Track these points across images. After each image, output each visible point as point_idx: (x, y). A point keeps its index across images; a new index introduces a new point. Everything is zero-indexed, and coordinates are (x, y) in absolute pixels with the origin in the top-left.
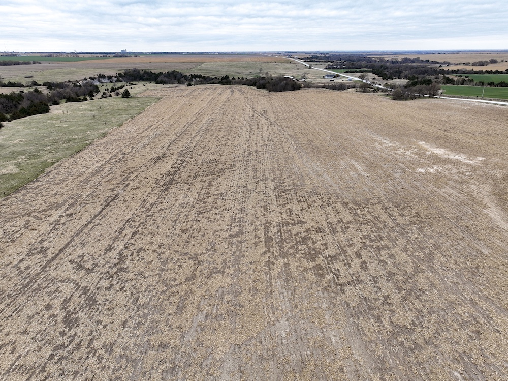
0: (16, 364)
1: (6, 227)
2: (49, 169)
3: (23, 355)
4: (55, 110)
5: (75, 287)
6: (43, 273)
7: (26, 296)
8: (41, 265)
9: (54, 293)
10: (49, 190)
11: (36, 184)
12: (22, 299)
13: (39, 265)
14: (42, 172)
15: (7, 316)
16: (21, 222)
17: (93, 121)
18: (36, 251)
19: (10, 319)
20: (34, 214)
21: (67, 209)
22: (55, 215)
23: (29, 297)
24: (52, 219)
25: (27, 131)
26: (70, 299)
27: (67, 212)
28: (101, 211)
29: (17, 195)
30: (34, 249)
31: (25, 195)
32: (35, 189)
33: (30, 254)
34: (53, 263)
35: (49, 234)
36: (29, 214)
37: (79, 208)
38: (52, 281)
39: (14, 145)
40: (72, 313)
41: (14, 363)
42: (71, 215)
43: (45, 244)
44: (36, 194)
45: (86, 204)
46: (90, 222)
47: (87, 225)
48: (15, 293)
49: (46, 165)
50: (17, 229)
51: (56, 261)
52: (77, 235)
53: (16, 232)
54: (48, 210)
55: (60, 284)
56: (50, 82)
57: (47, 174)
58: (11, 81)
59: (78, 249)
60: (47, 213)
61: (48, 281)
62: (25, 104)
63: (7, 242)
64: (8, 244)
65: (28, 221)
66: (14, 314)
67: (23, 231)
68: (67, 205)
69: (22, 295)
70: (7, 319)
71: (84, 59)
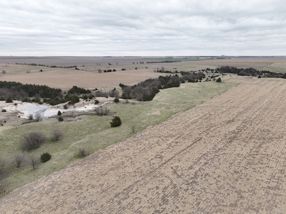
0: (139, 210)
1: (150, 141)
2: (173, 116)
3: (143, 207)
4: (182, 86)
5: (170, 183)
6: (159, 169)
7: (150, 178)
8: (159, 165)
9: (161, 181)
10: (170, 127)
11: (166, 122)
12: (148, 179)
13: (158, 164)
14: (170, 117)
15: (141, 184)
16: (156, 140)
17: (198, 94)
18: (158, 156)
19: (142, 186)
20: (162, 137)
21: (176, 139)
22: (171, 140)
23: (151, 179)
24: (168, 142)
25: (168, 95)
26: (167, 188)
27: (176, 141)
28: (192, 145)
29: (157, 126)
30: (158, 155)
31: (160, 127)
32: (165, 125)
33: (156, 157)
34: (164, 166)
35: (165, 149)
36: (160, 137)
37: (181, 140)
38: (162, 175)
39: (162, 101)
40: (166, 196)
41: (139, 209)
42: (177, 143)
43: (163, 154)
44: (165, 128)
45: (185, 139)
46: (185, 149)
47: (183, 151)
48: (146, 174)
49: (172, 113)
50: (154, 143)
51: (165, 165)
52: (177, 154)
53: (153, 144)
54: (168, 137)
55: (164, 178)
56: (183, 71)
57: (172, 118)
58: (168, 70)
59: (176, 162)
60: (167, 138)
61: (160, 174)
62: (170, 82)
63: (149, 148)
64: (149, 149)
65: (159, 140)
66: (144, 185)
67: (156, 144)
68: (176, 137)
69: (149, 177)
70: (141, 186)
71: (202, 60)
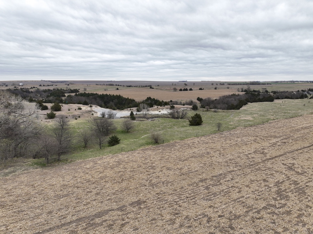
0: (240, 199)
1: (243, 138)
2: (271, 121)
3: (245, 197)
5: (286, 178)
6: (263, 163)
7: (250, 169)
8: (262, 159)
9: (270, 175)
10: (270, 129)
14: (267, 122)
15: (238, 174)
16: (253, 138)
17: (304, 107)
18: (259, 152)
19: (240, 176)
20: (259, 137)
22: (274, 140)
23: (252, 171)
24: (271, 142)
26: (282, 183)
27: (282, 141)
29: (251, 128)
31: (255, 129)
32: (261, 127)
33: (255, 152)
34: (270, 161)
35: (269, 147)
36: (257, 136)
37: (291, 141)
38: (269, 169)
39: (252, 111)
40: (283, 191)
42: (285, 143)
43: (265, 151)
44: (262, 130)
45: (297, 140)
46: (300, 149)
47: (297, 150)
48: (244, 166)
49: (269, 119)
50: (249, 140)
51: (273, 160)
52: (289, 153)
53: (248, 142)
54: (269, 137)
55: (274, 172)
56: (276, 91)
57: (270, 123)
59: (289, 160)
61: (266, 168)
63: (243, 144)
65: (256, 139)
66: (242, 175)
67: (252, 142)
68: (282, 138)
70: (238, 176)
